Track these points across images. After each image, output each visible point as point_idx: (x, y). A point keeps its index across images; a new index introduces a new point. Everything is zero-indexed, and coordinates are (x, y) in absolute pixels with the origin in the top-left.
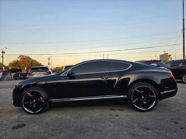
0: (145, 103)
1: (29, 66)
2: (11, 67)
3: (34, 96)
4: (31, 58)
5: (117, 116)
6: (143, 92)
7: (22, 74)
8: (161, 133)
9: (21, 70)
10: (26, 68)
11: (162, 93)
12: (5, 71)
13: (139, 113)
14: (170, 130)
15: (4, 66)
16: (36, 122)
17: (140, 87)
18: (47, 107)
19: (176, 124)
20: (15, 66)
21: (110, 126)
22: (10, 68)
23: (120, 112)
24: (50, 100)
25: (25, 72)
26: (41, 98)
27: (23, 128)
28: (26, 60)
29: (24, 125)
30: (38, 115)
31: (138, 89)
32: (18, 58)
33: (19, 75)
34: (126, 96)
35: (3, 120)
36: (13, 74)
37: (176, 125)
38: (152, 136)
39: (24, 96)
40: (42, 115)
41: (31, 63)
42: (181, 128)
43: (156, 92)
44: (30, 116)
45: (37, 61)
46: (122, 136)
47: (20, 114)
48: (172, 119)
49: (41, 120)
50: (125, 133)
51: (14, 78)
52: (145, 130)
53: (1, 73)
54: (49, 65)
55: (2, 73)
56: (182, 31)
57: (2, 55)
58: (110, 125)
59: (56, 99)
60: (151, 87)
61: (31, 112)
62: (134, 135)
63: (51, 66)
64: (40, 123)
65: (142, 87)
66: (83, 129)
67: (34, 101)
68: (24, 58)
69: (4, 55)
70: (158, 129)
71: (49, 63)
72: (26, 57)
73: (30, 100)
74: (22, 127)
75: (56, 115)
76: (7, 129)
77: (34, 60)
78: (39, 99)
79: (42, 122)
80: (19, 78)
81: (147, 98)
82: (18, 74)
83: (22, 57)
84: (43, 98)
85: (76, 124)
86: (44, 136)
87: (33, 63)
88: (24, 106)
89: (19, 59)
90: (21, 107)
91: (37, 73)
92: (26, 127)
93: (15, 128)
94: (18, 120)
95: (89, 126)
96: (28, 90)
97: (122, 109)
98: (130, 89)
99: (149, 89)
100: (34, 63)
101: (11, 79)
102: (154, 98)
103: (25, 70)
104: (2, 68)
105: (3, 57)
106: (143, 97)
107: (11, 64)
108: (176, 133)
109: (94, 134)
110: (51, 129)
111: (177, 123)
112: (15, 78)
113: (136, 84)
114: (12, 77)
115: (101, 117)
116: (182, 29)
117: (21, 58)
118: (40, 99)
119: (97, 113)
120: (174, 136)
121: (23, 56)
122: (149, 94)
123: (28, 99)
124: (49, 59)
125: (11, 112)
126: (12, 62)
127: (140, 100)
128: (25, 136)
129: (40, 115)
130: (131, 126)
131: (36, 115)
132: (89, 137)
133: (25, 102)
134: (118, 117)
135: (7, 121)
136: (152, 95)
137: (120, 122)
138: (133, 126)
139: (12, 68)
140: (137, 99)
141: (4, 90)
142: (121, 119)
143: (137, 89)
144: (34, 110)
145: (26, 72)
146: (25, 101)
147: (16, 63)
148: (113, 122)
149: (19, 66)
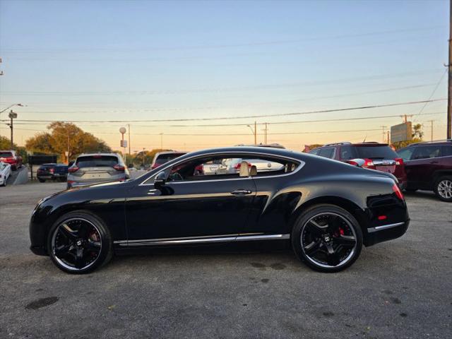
0: (331, 251)
1: (74, 149)
2: (32, 149)
3: (76, 231)
4: (79, 130)
5: (265, 281)
6: (327, 226)
7: (58, 169)
8: (354, 326)
9: (54, 159)
10: (67, 154)
11: (370, 230)
12: (17, 161)
13: (316, 275)
14: (376, 319)
15: (14, 147)
16: (81, 292)
17: (320, 216)
18: (109, 257)
19: (393, 305)
20: (42, 148)
21: (246, 305)
22: (30, 153)
23: (274, 271)
24: (115, 242)
25: (66, 161)
26: (94, 237)
27: (51, 307)
28: (67, 133)
29: (53, 300)
30: (87, 275)
31: (317, 220)
32: (49, 128)
33: (52, 170)
34: (287, 236)
35: (7, 286)
36: (36, 168)
37: (393, 307)
38: (334, 331)
39: (56, 231)
40: (95, 275)
41: (81, 142)
42: (403, 315)
43: (358, 227)
44: (68, 277)
45: (95, 136)
46: (268, 329)
47: (46, 272)
48: (389, 293)
49: (94, 289)
50: (275, 323)
51: (39, 178)
52: (323, 316)
53: (7, 167)
54: (122, 146)
55: (9, 165)
56: (447, 67)
57: (10, 122)
58: (246, 303)
59: (129, 239)
60: (347, 216)
61: (71, 268)
62: (293, 328)
63: (127, 149)
64: (91, 295)
65: (326, 215)
66: (184, 311)
67: (79, 243)
68: (63, 129)
69: (13, 122)
70: (351, 315)
71: (122, 142)
72: (68, 125)
73: (70, 241)
74: (49, 304)
75: (129, 277)
76: (15, 307)
77: (87, 134)
78: (89, 240)
79: (94, 294)
80: (50, 177)
81: (336, 242)
82: (48, 169)
83: (57, 126)
84: (99, 237)
85: (170, 300)
86: (96, 326)
87: (86, 140)
88: (56, 255)
89: (50, 132)
90: (48, 255)
91: (91, 169)
92: (57, 304)
93: (33, 306)
94: (41, 288)
95: (199, 304)
96: (65, 217)
97: (279, 264)
98: (298, 220)
99: (343, 219)
100: (87, 142)
101: (31, 181)
102: (353, 242)
103: (66, 157)
104: (10, 154)
105: (11, 127)
106: (327, 239)
107: (31, 144)
108: (388, 325)
109: (205, 325)
110: (113, 310)
111: (397, 301)
112: (42, 177)
113: (311, 208)
114: (35, 175)
115: (228, 284)
116: (447, 64)
117: (55, 129)
118: (92, 240)
119: (221, 274)
120: (381, 333)
121: (59, 124)
122: (342, 231)
123: (64, 238)
124: (123, 132)
125: (26, 266)
126: (34, 137)
127: (321, 245)
128: (54, 324)
129: (91, 275)
130: (293, 306)
131: (84, 276)
132: (193, 332)
133: (59, 246)
134: (266, 285)
135: (16, 287)
136: (349, 235)
137: (269, 296)
138: (296, 308)
139: (34, 153)
140: (313, 243)
141: (12, 209)
142: (272, 290)
143: (314, 219)
144: (79, 263)
145: (67, 164)
146: (58, 243)
147: (43, 141)
148: (253, 297)
149: (50, 147)
